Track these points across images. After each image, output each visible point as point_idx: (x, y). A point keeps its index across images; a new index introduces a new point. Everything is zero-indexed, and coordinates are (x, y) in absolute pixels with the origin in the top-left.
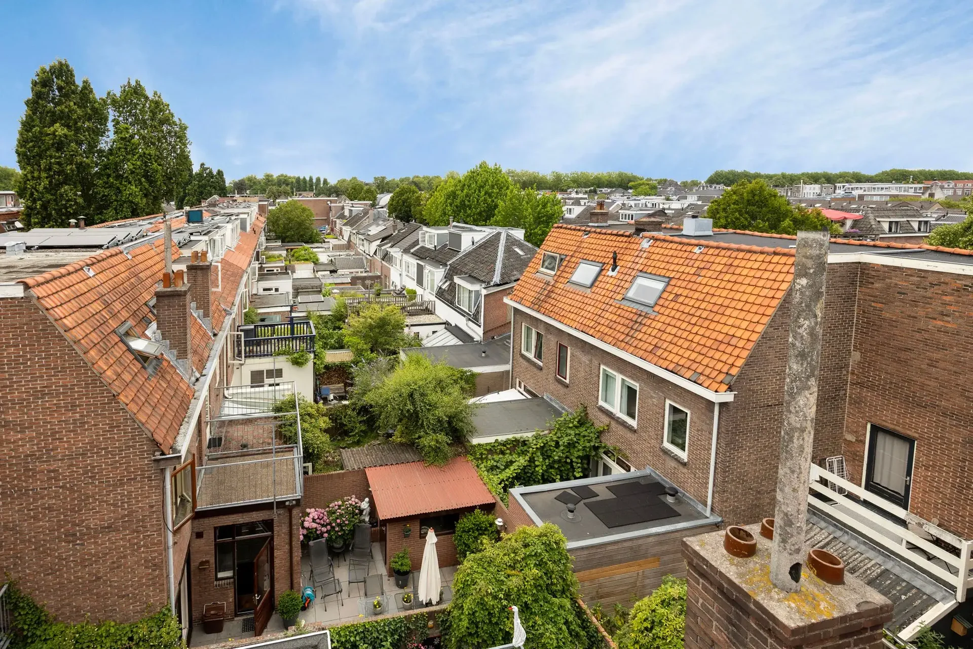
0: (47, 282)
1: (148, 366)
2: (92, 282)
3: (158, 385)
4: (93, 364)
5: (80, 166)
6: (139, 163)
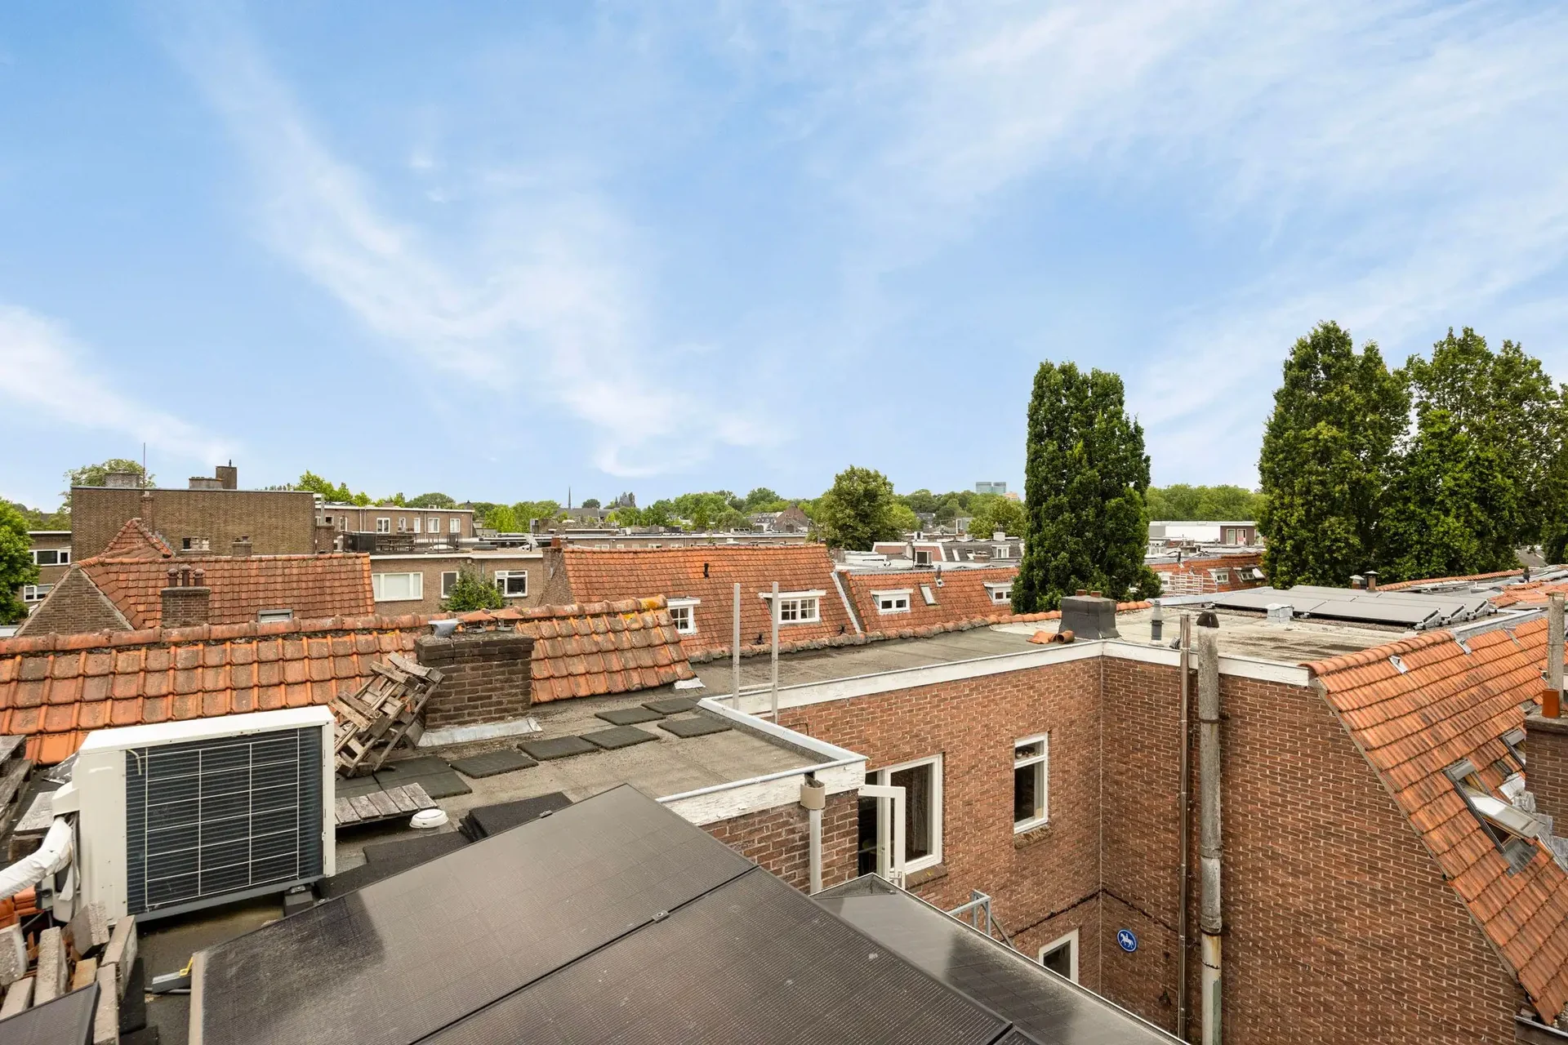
0: (1339, 671)
1: (1508, 849)
2: (1406, 683)
3: (1527, 890)
4: (1410, 814)
5: (1356, 484)
6: (1466, 476)
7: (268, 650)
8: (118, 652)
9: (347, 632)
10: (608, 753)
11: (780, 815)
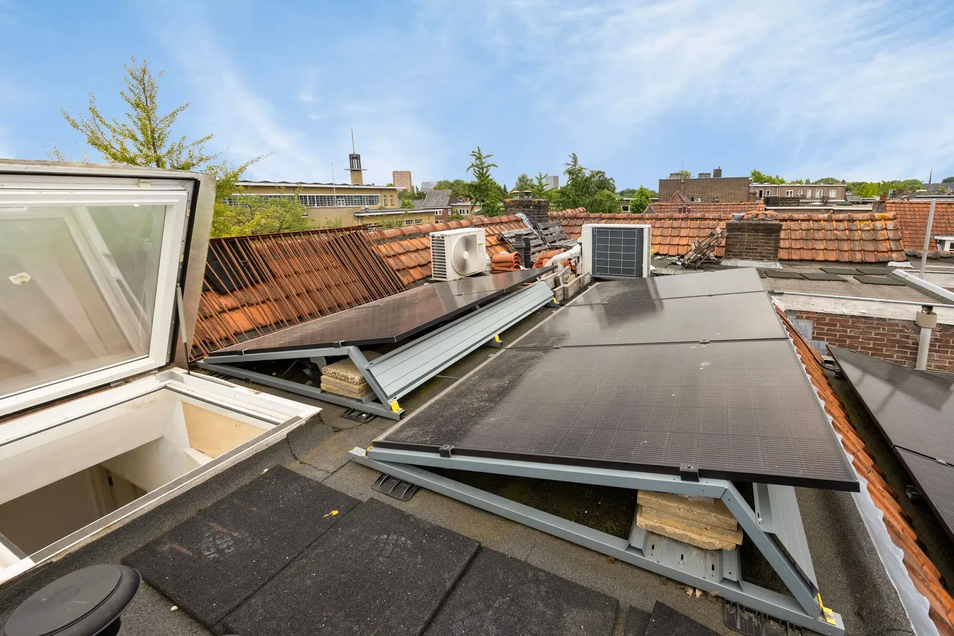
7: (676, 224)
8: (631, 220)
9: (706, 219)
10: (809, 281)
11: (897, 325)
